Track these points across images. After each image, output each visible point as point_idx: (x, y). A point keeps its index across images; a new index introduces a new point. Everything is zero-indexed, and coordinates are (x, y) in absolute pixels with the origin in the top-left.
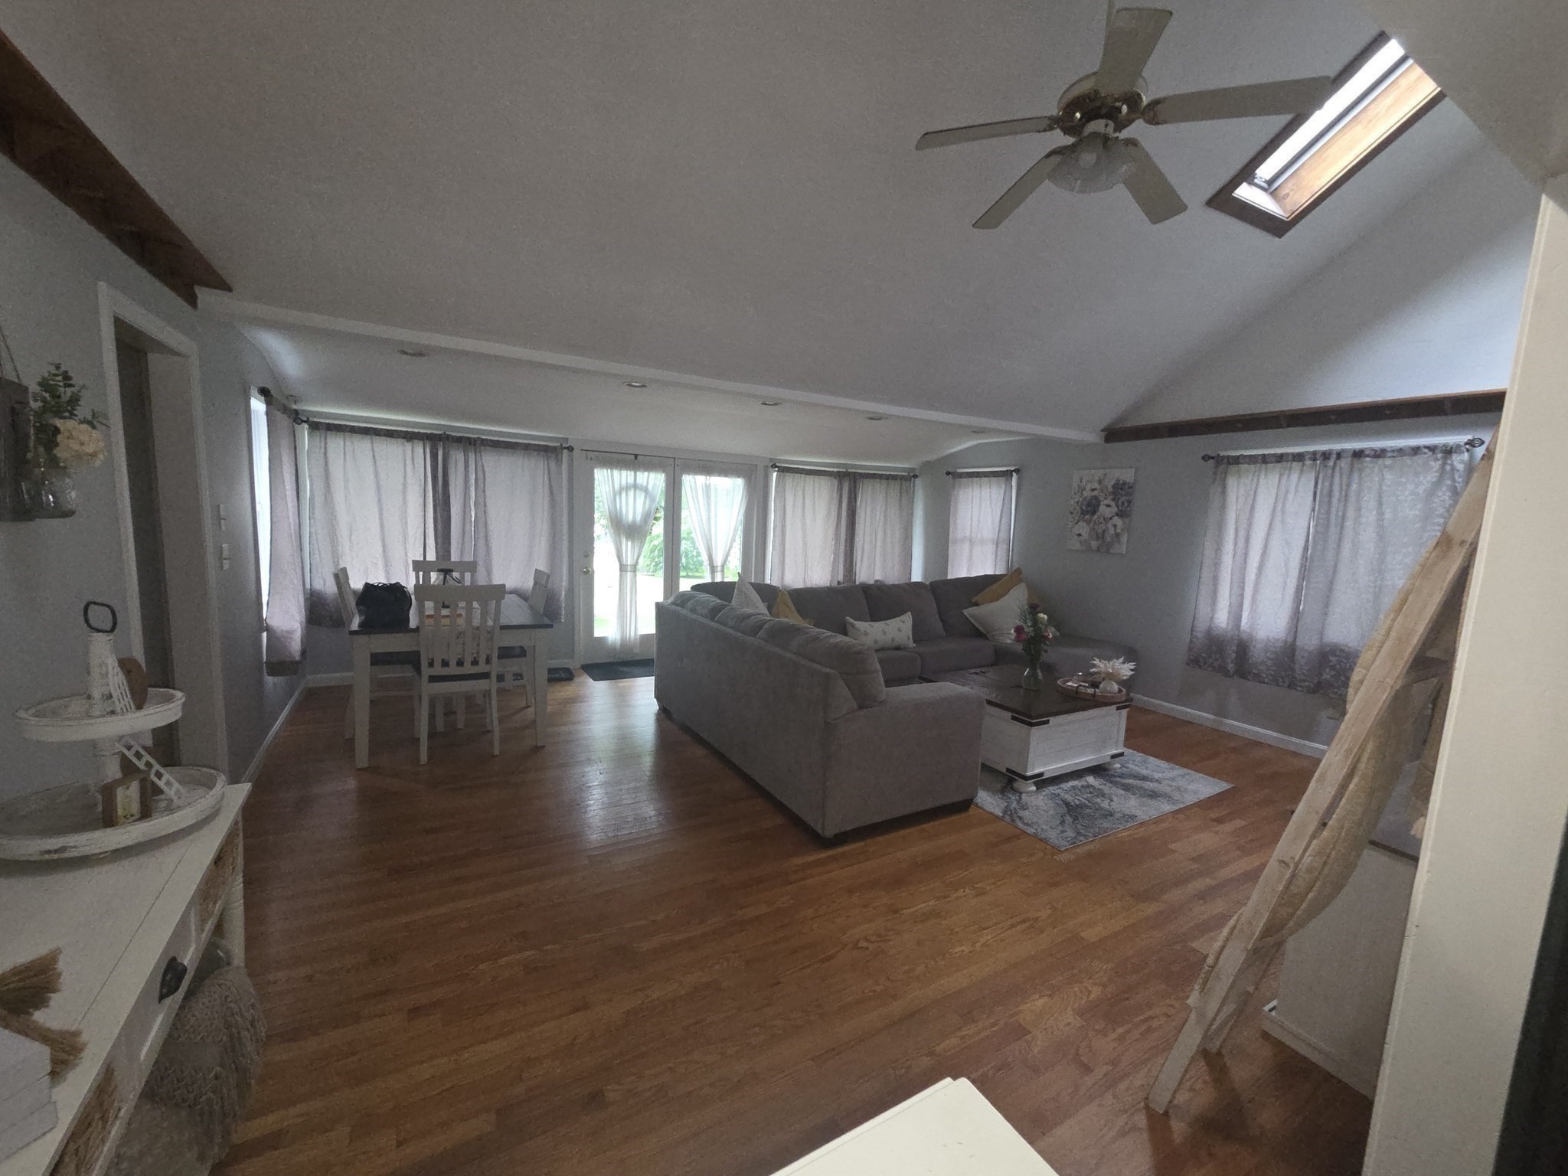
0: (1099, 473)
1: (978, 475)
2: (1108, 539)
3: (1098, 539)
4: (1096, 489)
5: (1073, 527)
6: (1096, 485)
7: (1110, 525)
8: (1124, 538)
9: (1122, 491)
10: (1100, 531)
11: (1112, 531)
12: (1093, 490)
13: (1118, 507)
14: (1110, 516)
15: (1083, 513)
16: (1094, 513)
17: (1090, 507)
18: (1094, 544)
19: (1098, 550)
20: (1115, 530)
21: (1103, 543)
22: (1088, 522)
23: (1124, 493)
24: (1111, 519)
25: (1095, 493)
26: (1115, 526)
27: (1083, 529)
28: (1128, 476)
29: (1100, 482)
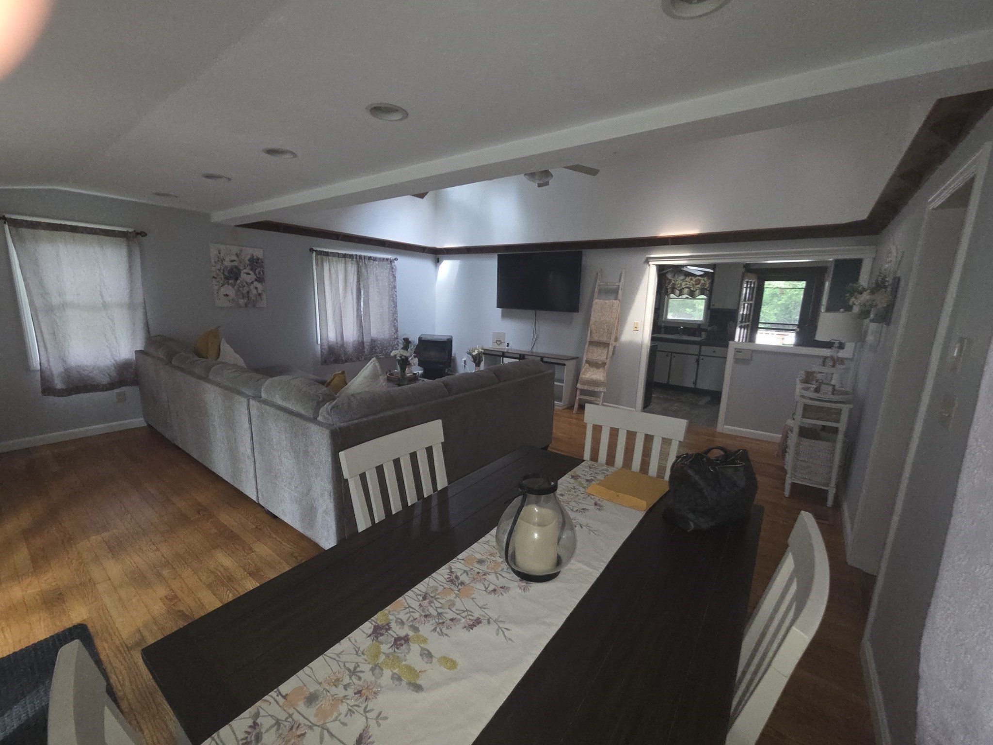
0: (235, 249)
1: (74, 229)
2: (253, 298)
3: (243, 297)
4: (235, 261)
5: (219, 290)
6: (234, 258)
7: (252, 287)
8: (264, 296)
9: (255, 263)
10: (245, 292)
11: (254, 292)
12: (232, 261)
13: (255, 274)
14: (251, 281)
15: (227, 278)
16: (237, 279)
17: (233, 274)
18: (242, 302)
19: (246, 305)
20: (257, 291)
21: (250, 301)
22: (233, 286)
23: (258, 265)
24: (252, 283)
25: (235, 264)
26: (256, 288)
27: (231, 291)
28: (258, 253)
29: (237, 255)
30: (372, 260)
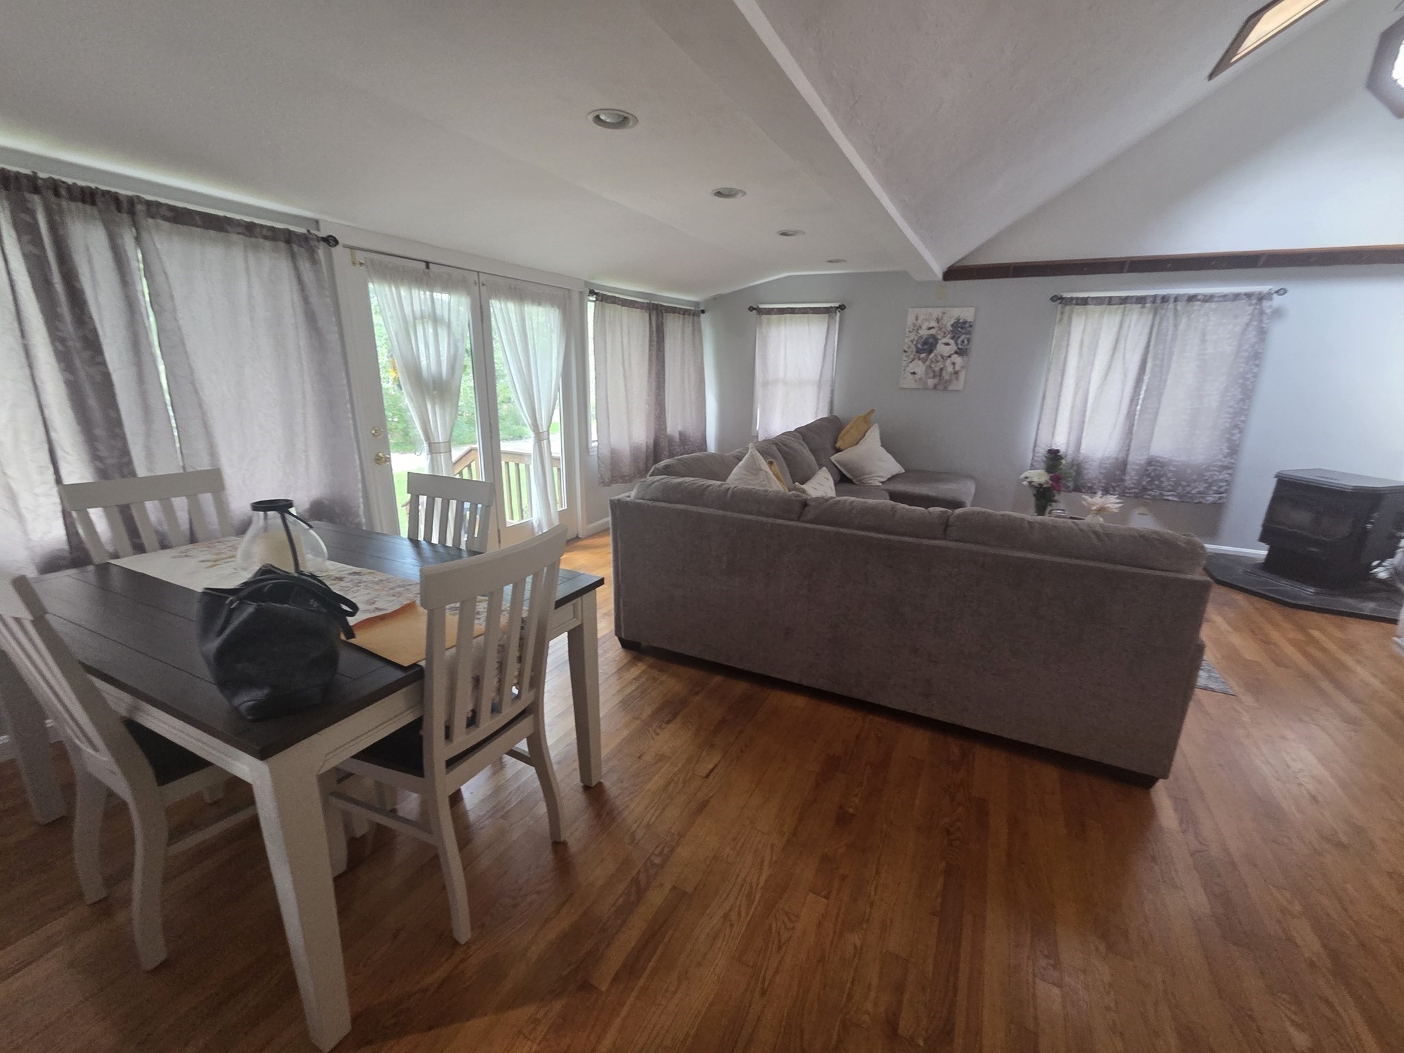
0: (936, 312)
2: (947, 377)
3: (934, 377)
4: (933, 328)
5: (907, 366)
6: (934, 324)
7: (948, 362)
8: (962, 375)
9: (961, 329)
10: (937, 369)
11: (950, 369)
12: (930, 329)
13: (957, 344)
14: (948, 355)
15: (919, 351)
16: (930, 352)
17: (927, 346)
18: (931, 382)
19: (935, 387)
20: (954, 368)
21: (941, 381)
22: (924, 361)
23: (963, 331)
24: (950, 356)
25: (933, 332)
26: (954, 364)
27: (920, 368)
28: (967, 314)
29: (938, 321)
30: (1199, 300)
